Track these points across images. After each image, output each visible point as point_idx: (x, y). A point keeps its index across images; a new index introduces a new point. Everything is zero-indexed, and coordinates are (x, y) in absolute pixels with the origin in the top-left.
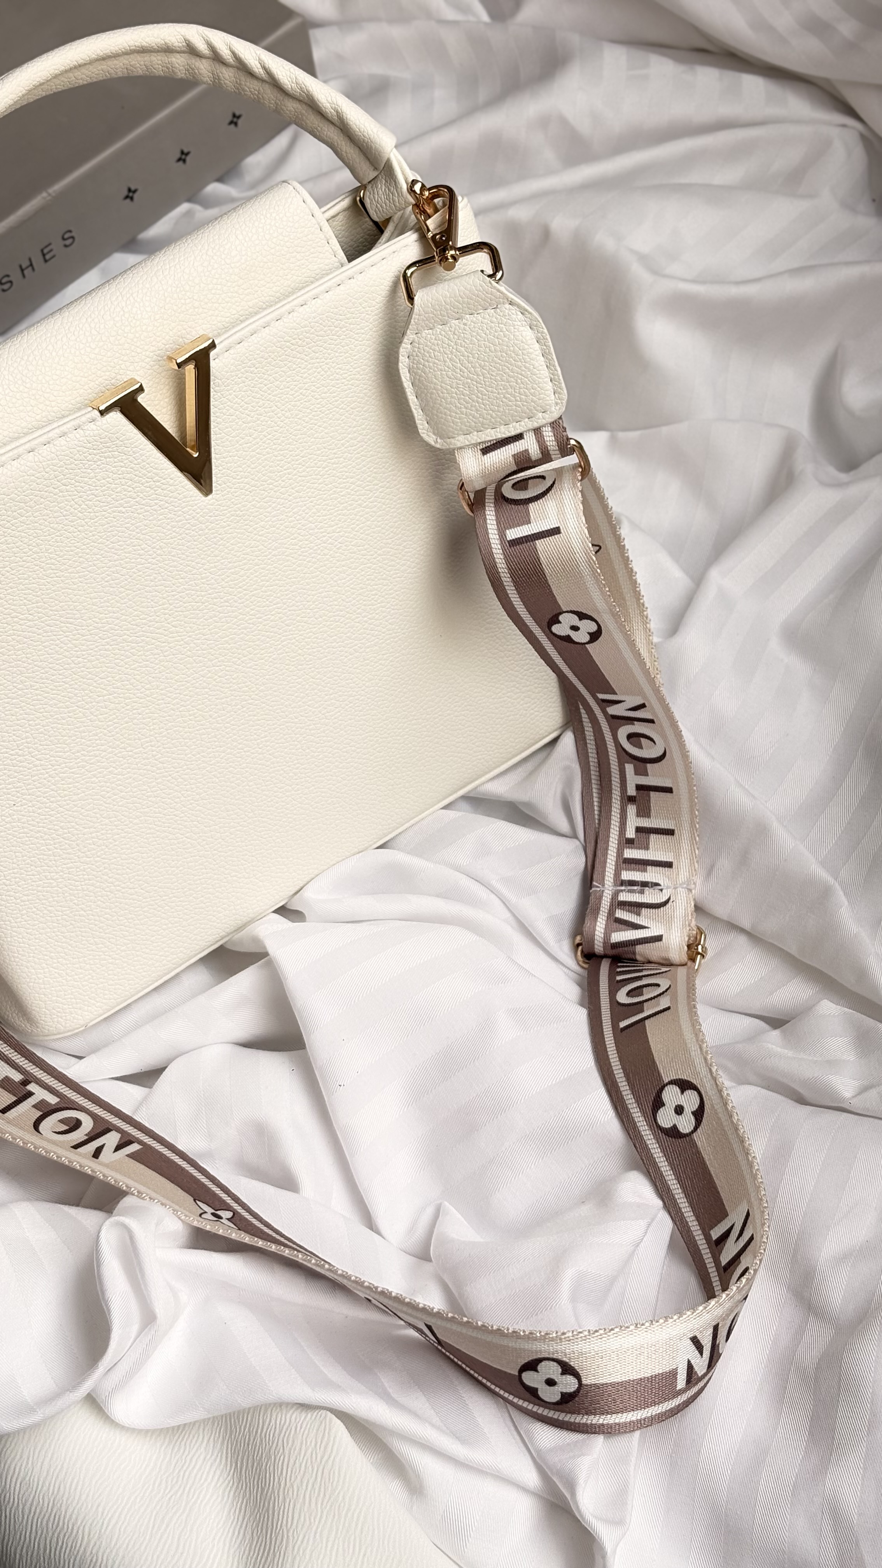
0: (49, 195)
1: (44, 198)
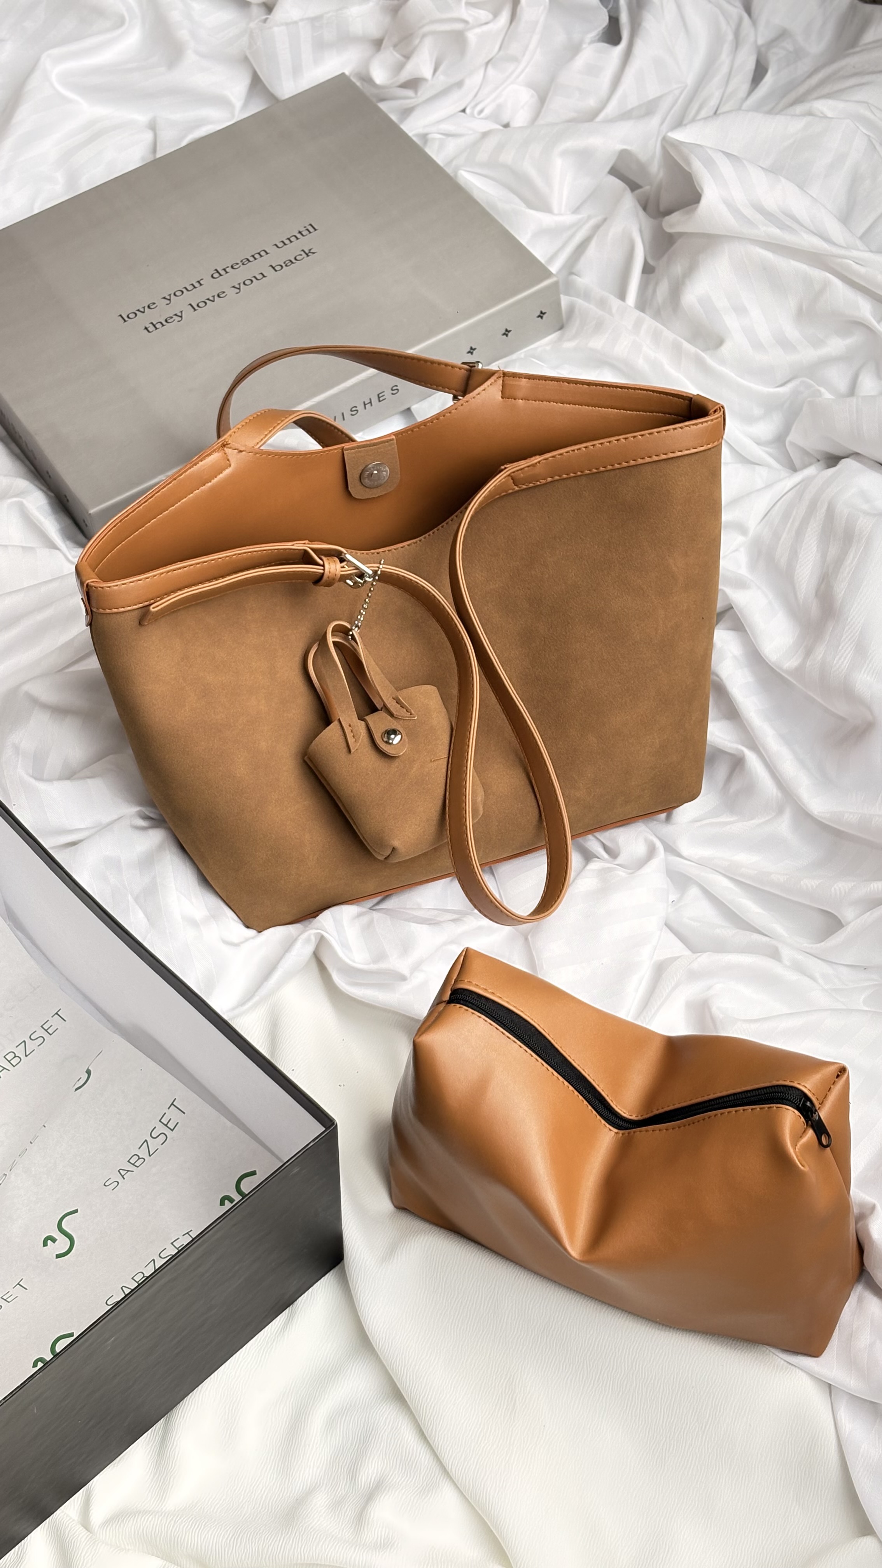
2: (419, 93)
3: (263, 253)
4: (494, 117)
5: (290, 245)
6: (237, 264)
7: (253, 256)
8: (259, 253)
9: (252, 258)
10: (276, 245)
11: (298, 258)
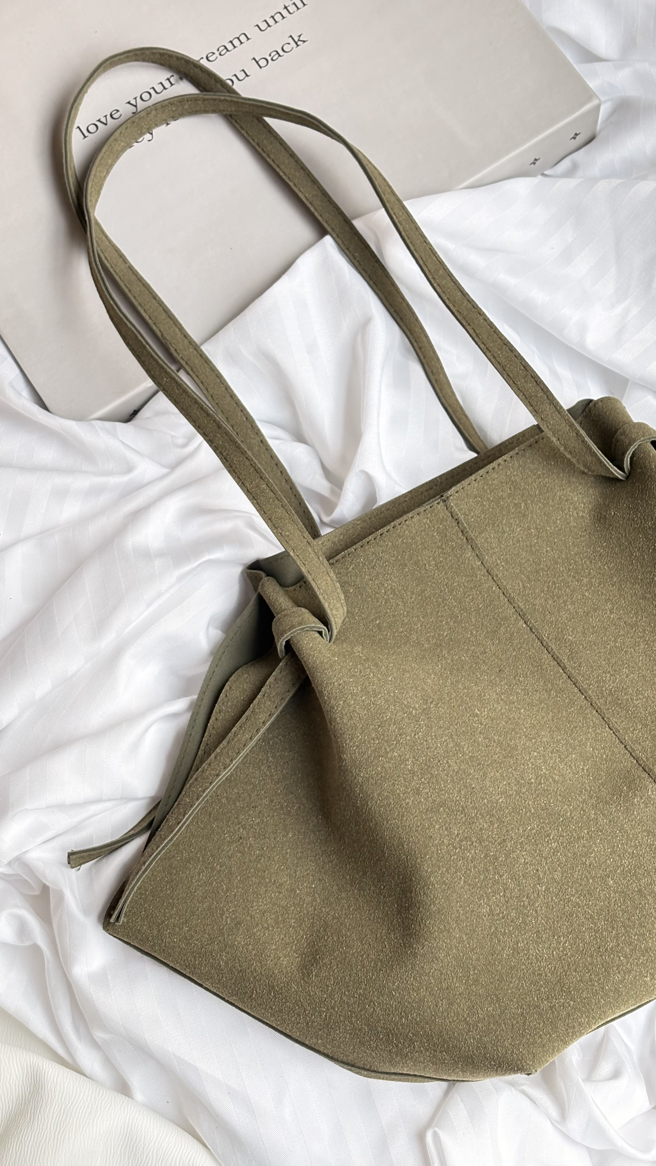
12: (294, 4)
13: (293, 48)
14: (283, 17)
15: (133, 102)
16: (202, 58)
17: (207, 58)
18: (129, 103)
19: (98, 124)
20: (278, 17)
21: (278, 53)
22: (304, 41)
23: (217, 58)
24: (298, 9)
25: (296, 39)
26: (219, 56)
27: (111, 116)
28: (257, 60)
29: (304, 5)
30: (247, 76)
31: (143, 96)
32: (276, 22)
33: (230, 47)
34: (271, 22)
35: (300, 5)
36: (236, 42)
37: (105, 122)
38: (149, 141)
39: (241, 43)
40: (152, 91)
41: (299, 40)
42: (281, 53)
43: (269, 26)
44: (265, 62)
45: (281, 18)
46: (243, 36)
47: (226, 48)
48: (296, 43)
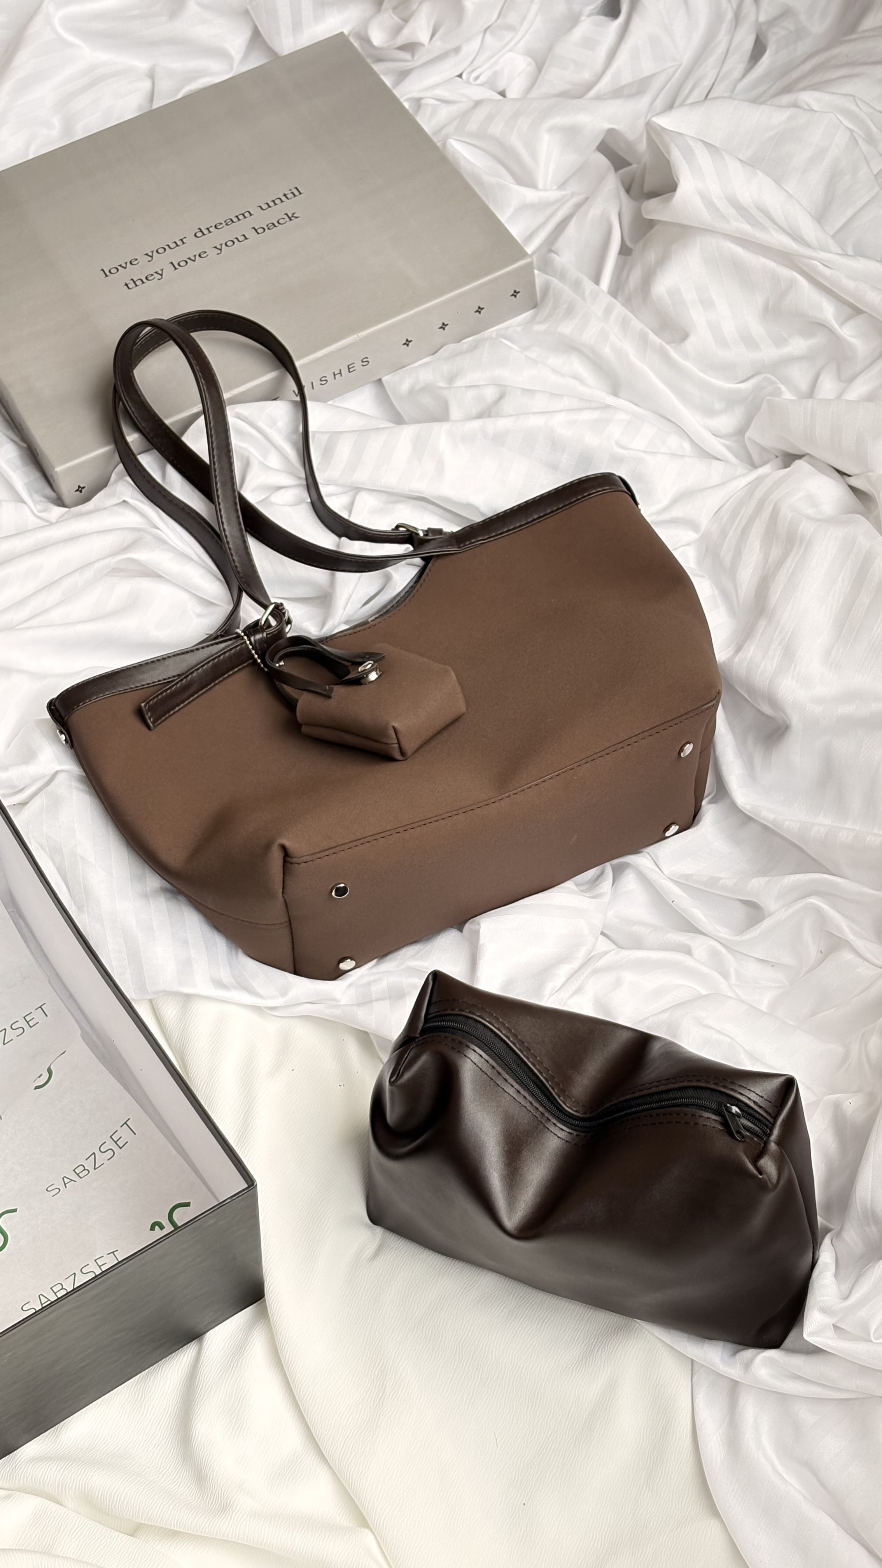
0: (358, 337)
1: (355, 338)
2: (416, 57)
3: (247, 215)
4: (490, 84)
5: (274, 208)
6: (221, 224)
7: (237, 217)
8: (243, 214)
9: (236, 218)
10: (260, 207)
11: (280, 222)
12: (293, 193)
13: (286, 222)
14: (282, 201)
15: (151, 254)
16: (211, 227)
17: (216, 227)
18: (147, 254)
19: (119, 268)
20: (277, 201)
21: (273, 224)
22: (296, 217)
23: (223, 227)
24: (295, 196)
25: (290, 216)
26: (226, 226)
27: (131, 263)
28: (256, 228)
29: (300, 193)
30: (246, 238)
31: (159, 251)
32: (276, 204)
33: (235, 220)
34: (271, 204)
35: (296, 193)
36: (241, 217)
37: (124, 265)
38: (159, 279)
39: (245, 217)
40: (167, 248)
41: (292, 217)
42: (276, 224)
43: (269, 207)
44: (262, 230)
45: (280, 201)
46: (247, 213)
47: (232, 220)
48: (290, 218)
